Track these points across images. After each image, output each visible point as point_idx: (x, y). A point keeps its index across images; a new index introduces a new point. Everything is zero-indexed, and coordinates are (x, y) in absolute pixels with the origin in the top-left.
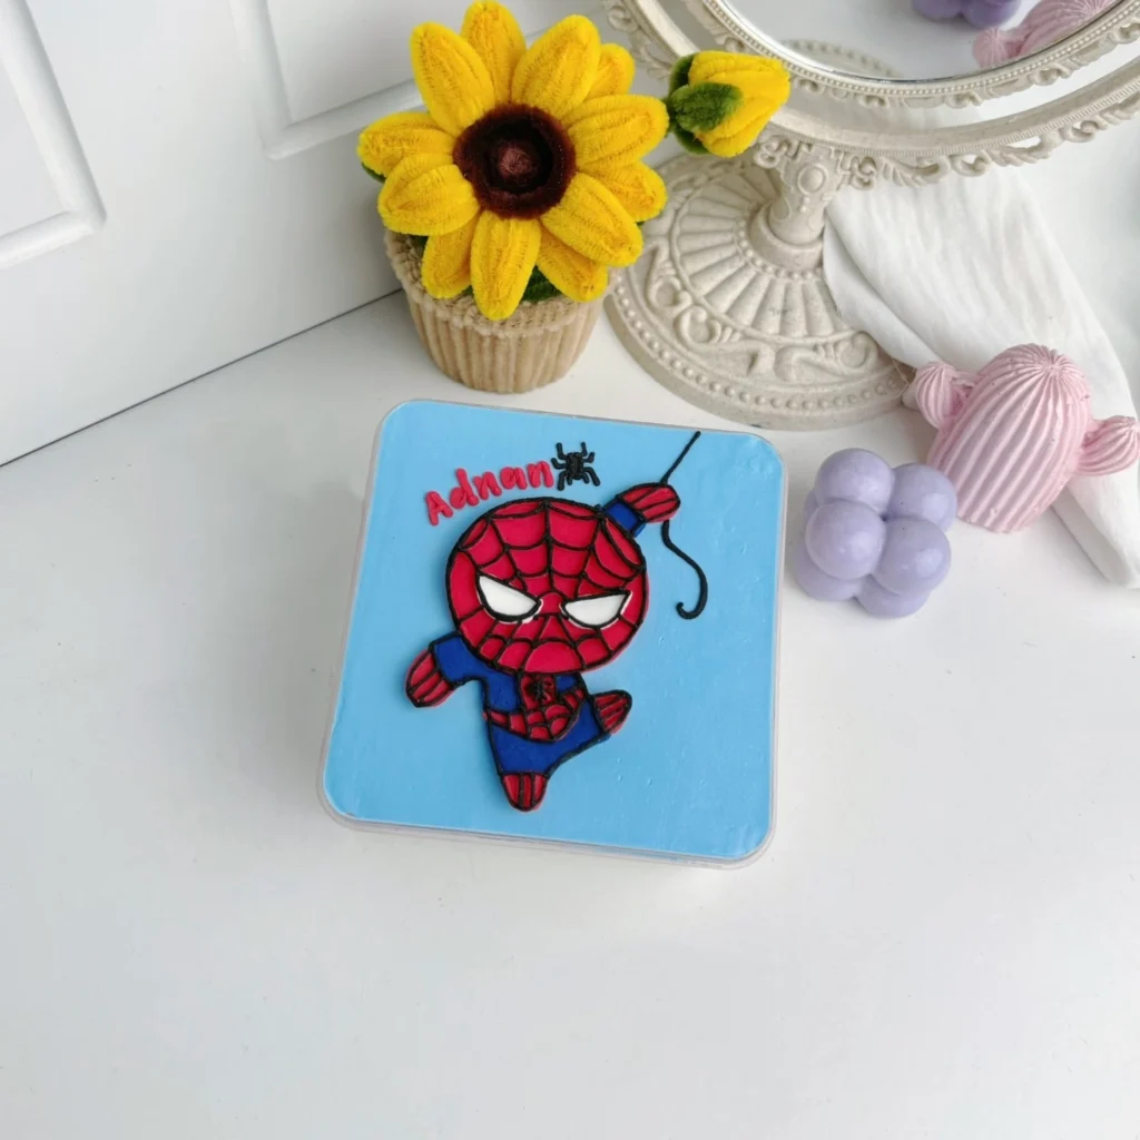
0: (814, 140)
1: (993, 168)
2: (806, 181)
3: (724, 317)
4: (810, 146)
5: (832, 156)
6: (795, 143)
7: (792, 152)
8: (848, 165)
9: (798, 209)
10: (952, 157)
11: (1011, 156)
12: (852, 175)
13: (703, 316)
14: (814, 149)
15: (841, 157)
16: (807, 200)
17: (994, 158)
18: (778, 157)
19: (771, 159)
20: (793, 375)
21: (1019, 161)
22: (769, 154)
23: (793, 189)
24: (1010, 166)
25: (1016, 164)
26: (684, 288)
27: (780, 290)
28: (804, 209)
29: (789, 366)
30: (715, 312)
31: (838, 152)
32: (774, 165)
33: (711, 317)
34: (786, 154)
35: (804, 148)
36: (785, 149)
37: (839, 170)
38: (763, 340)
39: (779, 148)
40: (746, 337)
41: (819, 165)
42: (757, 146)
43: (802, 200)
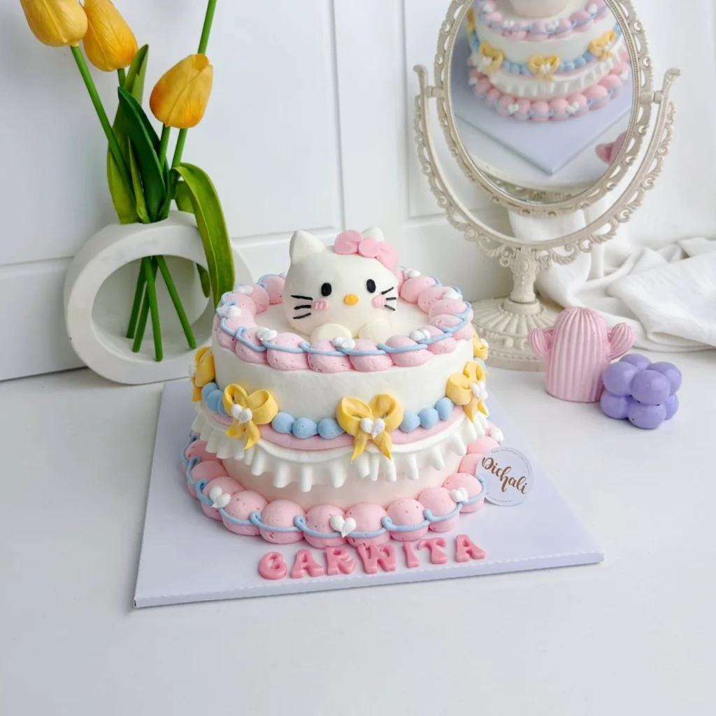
0: (521, 244)
1: (595, 246)
2: (522, 267)
4: (520, 249)
6: (514, 249)
7: (514, 255)
8: (537, 258)
9: (521, 285)
10: (578, 244)
11: (602, 237)
12: (540, 263)
14: (522, 249)
15: (534, 252)
16: (523, 278)
17: (595, 241)
18: (509, 259)
19: (506, 262)
21: (605, 239)
22: (505, 259)
23: (517, 274)
24: (604, 243)
25: (605, 241)
28: (523, 283)
31: (532, 250)
32: (507, 265)
34: (512, 258)
35: (518, 251)
36: (511, 255)
37: (535, 261)
39: (509, 255)
41: (525, 258)
42: (500, 256)
43: (521, 280)
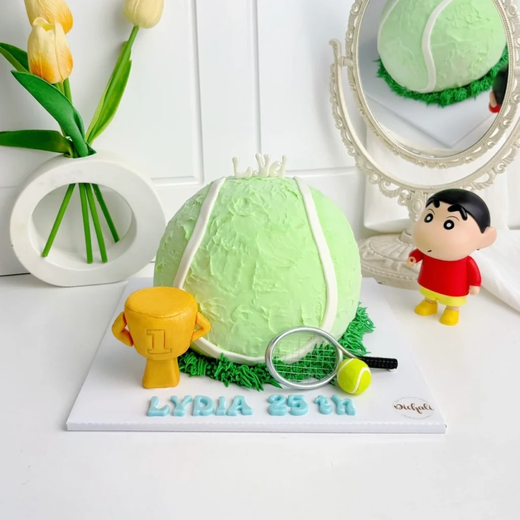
2: (415, 207)
3: (379, 252)
5: (422, 195)
6: (410, 192)
7: (409, 198)
11: (481, 185)
13: (372, 252)
14: (416, 192)
15: (426, 195)
16: (417, 215)
20: (398, 268)
24: (483, 189)
26: (370, 246)
27: (403, 248)
29: (397, 265)
30: (376, 251)
31: (424, 193)
33: (375, 252)
35: (413, 193)
38: (390, 258)
40: (384, 256)
41: (419, 199)
